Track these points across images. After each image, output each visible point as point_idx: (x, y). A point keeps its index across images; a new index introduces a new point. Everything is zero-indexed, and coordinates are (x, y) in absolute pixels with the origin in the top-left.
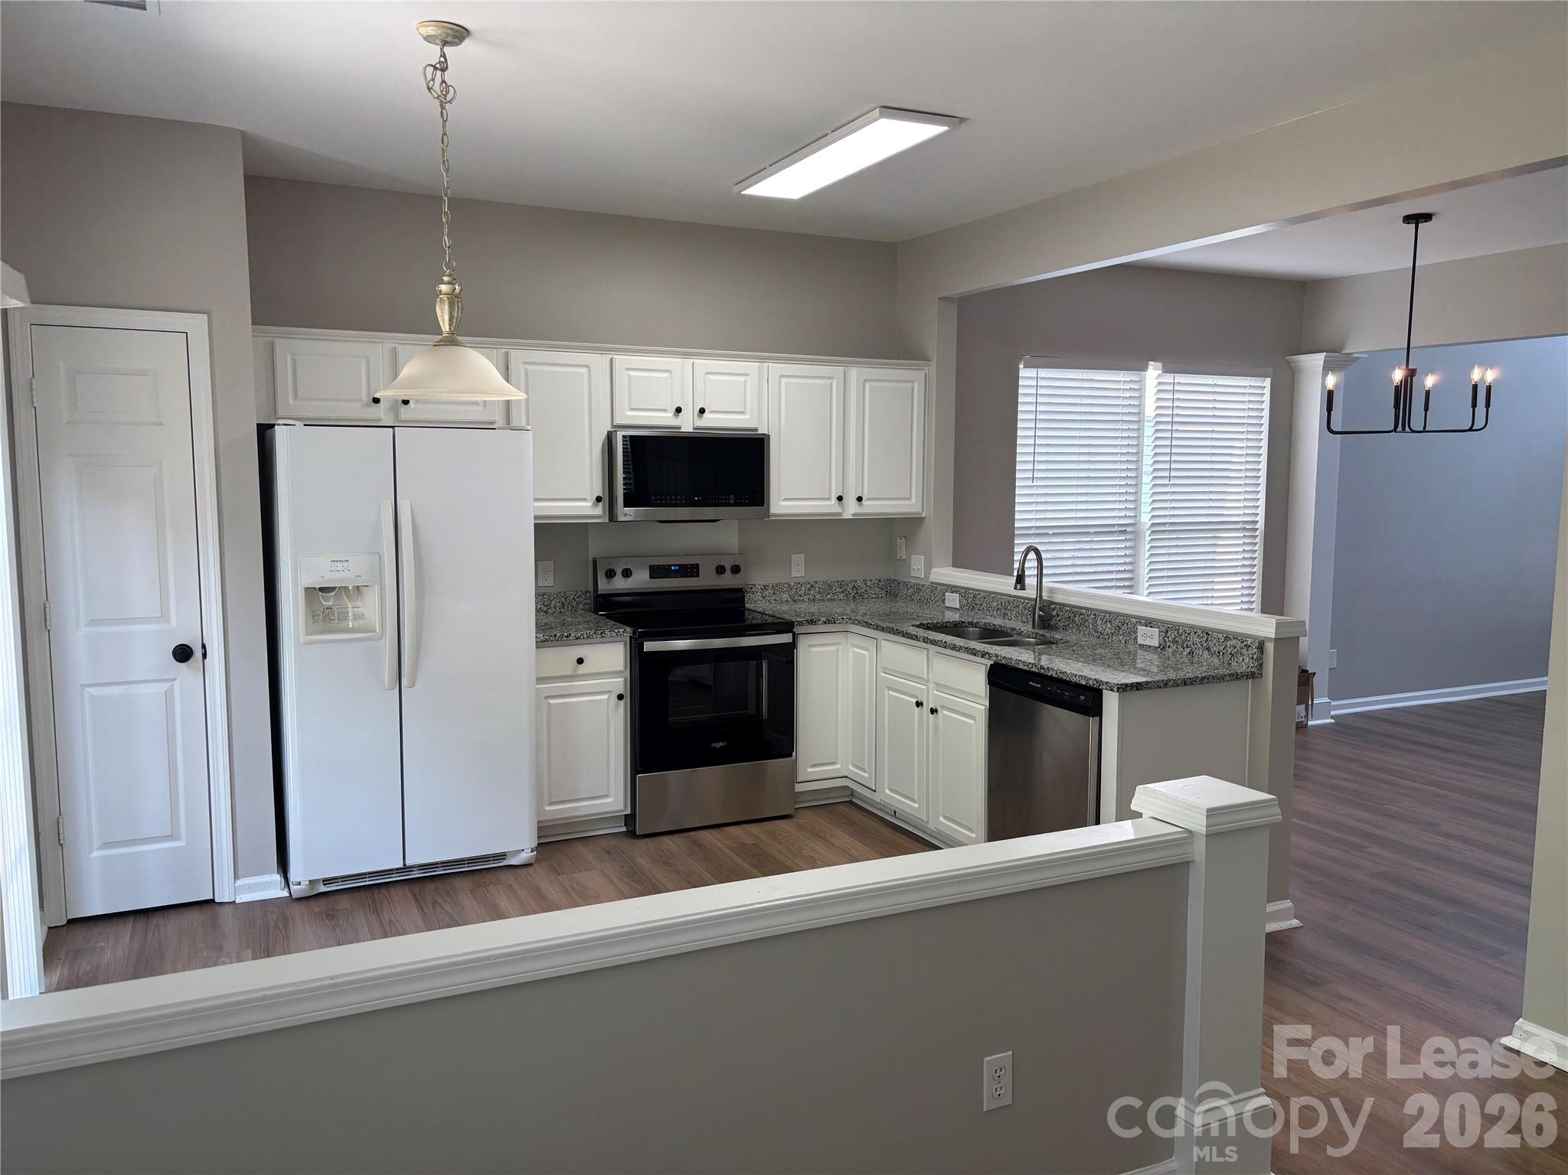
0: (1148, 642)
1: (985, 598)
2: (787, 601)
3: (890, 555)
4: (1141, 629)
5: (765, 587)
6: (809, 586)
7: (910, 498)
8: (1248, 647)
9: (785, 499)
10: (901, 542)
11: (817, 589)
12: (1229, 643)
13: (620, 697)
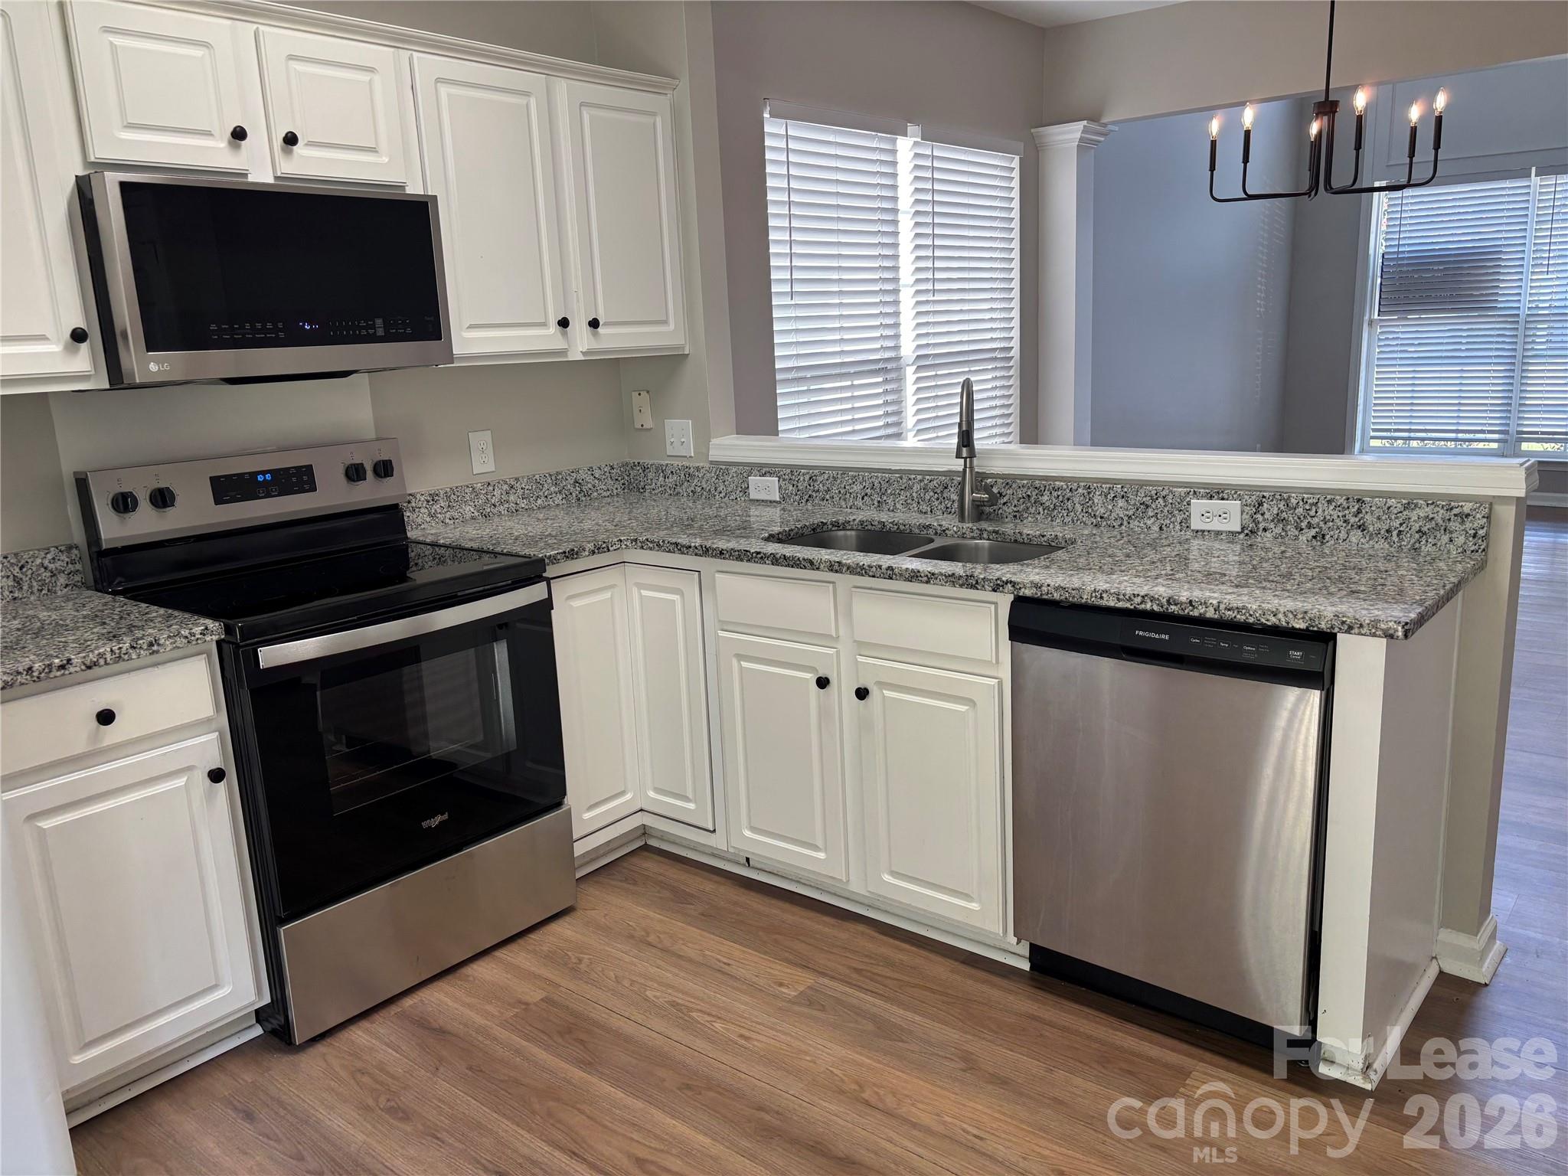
0: (1216, 525)
1: (835, 479)
2: (473, 518)
3: (623, 424)
4: (1198, 505)
5: (433, 498)
6: (506, 487)
7: (665, 322)
8: (1464, 517)
9: (471, 327)
10: (641, 401)
11: (520, 492)
12: (1414, 515)
13: (216, 776)
